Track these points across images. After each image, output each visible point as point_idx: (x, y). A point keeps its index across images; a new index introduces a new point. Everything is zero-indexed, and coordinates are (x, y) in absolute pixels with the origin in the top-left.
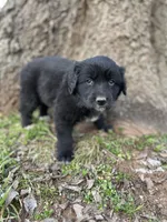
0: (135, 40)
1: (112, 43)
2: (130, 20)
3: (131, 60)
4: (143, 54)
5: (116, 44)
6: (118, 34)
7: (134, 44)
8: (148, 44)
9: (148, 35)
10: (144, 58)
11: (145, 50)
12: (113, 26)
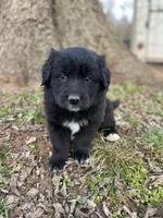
0: (41, 23)
1: (23, 23)
2: (35, 6)
3: (40, 37)
4: (49, 34)
5: (27, 24)
6: (28, 17)
7: (40, 26)
8: (51, 26)
9: (51, 20)
10: (49, 37)
11: (49, 31)
12: (23, 10)
